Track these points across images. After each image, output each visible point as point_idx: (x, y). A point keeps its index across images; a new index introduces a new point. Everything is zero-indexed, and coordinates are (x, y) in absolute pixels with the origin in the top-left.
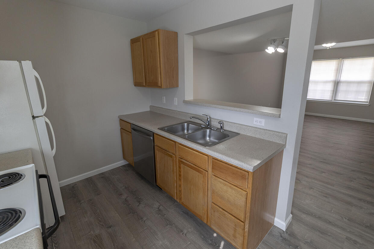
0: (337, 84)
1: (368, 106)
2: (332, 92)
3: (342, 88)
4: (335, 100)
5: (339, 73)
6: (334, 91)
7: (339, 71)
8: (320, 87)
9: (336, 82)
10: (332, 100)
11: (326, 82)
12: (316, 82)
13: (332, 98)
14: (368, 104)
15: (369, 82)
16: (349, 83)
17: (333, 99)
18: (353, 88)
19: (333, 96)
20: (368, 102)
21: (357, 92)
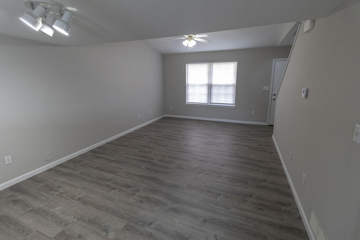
0: (210, 87)
1: (235, 107)
3: (214, 91)
4: (210, 103)
5: (211, 76)
6: (208, 94)
7: (210, 74)
8: (198, 90)
9: (210, 85)
11: (202, 85)
12: (194, 86)
13: (208, 101)
15: (233, 85)
16: (219, 86)
17: (209, 103)
18: (223, 91)
19: (208, 99)
20: (234, 104)
21: (226, 95)
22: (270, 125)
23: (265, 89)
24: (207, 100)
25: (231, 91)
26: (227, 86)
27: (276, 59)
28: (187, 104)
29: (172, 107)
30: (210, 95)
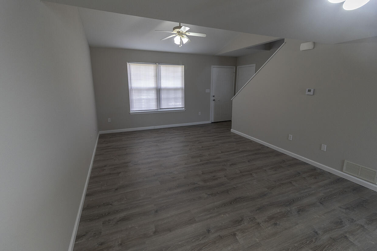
0: (159, 91)
1: (184, 111)
2: (156, 101)
3: (163, 95)
4: (160, 109)
5: (158, 80)
6: (157, 99)
7: (158, 77)
8: (144, 96)
9: (158, 89)
10: (158, 110)
11: (149, 90)
12: (140, 90)
13: (158, 107)
14: (184, 109)
15: (181, 89)
16: (168, 90)
18: (172, 95)
19: (158, 105)
20: (183, 107)
21: (175, 99)
22: (212, 123)
23: (207, 92)
24: (156, 106)
25: (180, 95)
26: (176, 89)
27: (213, 66)
28: (132, 113)
29: (109, 120)
30: (159, 100)
